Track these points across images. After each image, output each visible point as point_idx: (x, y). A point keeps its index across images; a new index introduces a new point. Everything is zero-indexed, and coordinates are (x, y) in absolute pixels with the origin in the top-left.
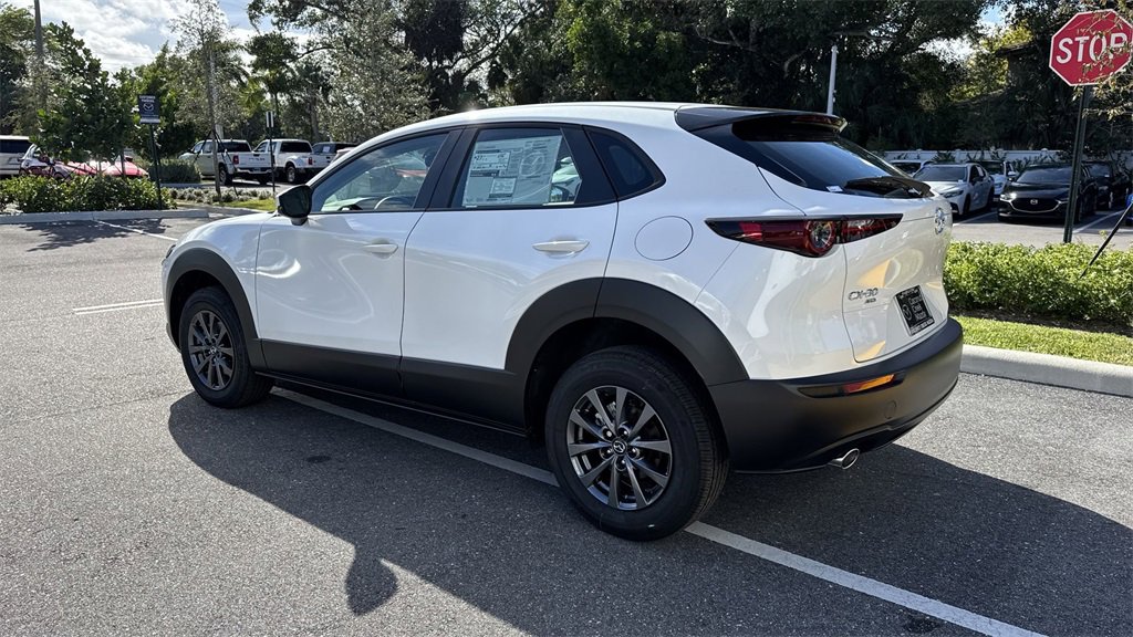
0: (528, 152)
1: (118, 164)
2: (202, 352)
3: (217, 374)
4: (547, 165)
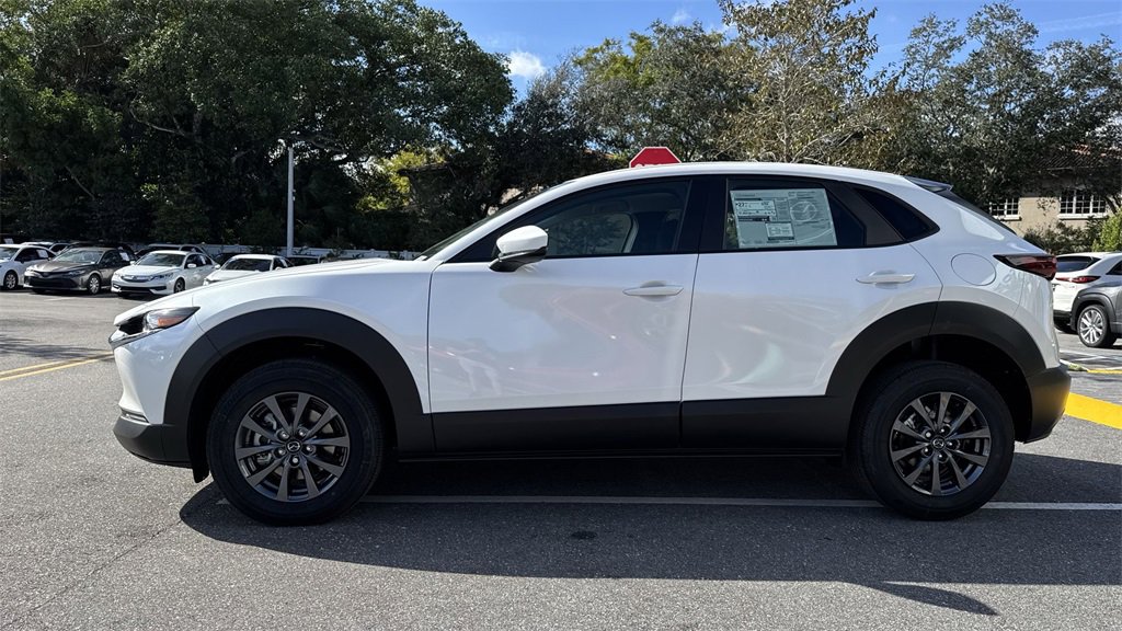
0: (794, 201)
2: (267, 452)
3: (304, 481)
4: (822, 212)
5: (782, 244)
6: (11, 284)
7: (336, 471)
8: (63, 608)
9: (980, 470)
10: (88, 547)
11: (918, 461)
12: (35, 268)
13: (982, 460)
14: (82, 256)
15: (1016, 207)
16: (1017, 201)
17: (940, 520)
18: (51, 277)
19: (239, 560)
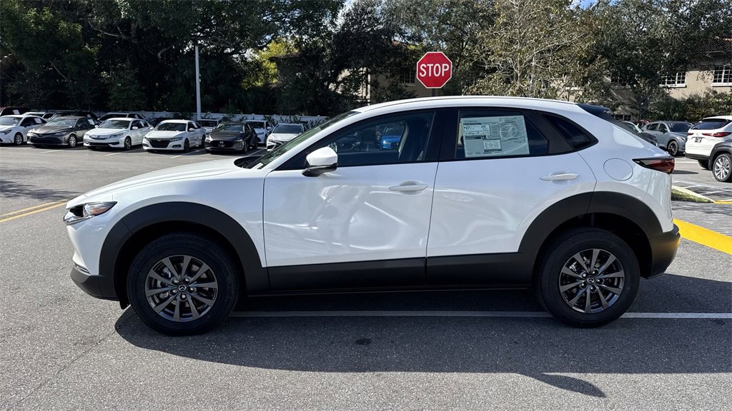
2: (165, 292)
3: (189, 308)
4: (520, 132)
5: (494, 154)
6: (19, 141)
7: (210, 303)
8: (37, 400)
9: (616, 297)
10: (56, 353)
11: (578, 291)
12: (34, 131)
13: (618, 291)
14: (64, 122)
15: (684, 78)
16: (684, 74)
17: (590, 328)
18: (44, 137)
19: (147, 363)
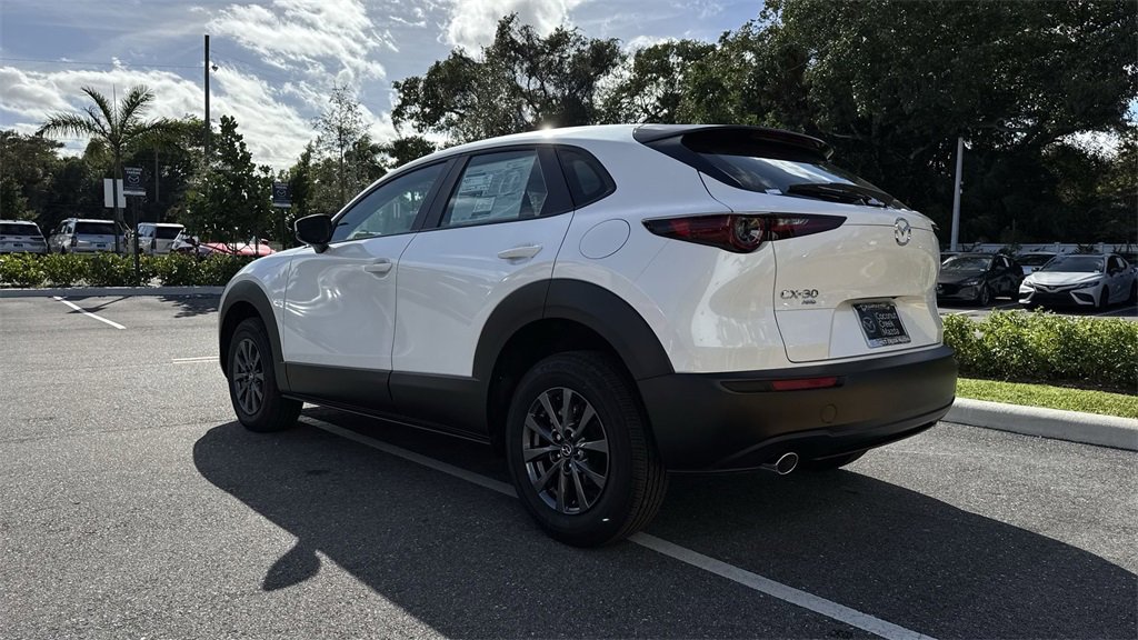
0: (508, 172)
1: (252, 245)
4: (522, 183)
5: (480, 219)
7: (260, 397)
13: (601, 481)
